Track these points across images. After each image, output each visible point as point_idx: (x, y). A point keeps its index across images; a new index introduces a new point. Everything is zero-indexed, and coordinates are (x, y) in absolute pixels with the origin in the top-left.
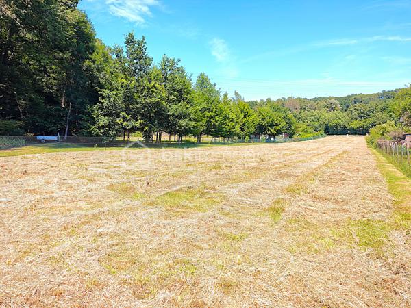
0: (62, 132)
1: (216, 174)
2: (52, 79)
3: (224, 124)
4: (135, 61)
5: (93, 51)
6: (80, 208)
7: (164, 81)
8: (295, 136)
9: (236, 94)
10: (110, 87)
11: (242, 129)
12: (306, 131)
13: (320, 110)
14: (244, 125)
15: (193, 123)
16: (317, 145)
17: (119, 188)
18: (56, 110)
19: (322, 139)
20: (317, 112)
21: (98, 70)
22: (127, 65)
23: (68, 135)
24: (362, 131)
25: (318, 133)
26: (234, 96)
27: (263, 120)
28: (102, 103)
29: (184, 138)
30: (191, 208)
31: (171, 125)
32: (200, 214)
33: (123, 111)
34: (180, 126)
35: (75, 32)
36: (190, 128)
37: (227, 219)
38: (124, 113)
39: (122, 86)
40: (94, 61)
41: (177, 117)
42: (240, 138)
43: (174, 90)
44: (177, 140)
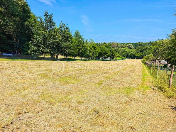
0: (14, 52)
1: (80, 72)
2: (10, 29)
3: (85, 52)
4: (48, 23)
5: (30, 18)
6: (28, 82)
7: (61, 33)
8: (114, 58)
9: (91, 39)
10: (37, 34)
11: (93, 55)
12: (119, 57)
13: (125, 48)
14: (93, 53)
15: (72, 51)
16: (123, 62)
17: (42, 75)
18: (12, 42)
19: (125, 60)
20: (124, 49)
21: (32, 26)
22: (44, 25)
23: (17, 54)
24: (141, 57)
25: (124, 57)
26: (90, 40)
27: (102, 51)
28: (33, 41)
29: (68, 57)
30: (70, 83)
31: (63, 51)
32: (73, 84)
33: (42, 45)
34: (67, 52)
35: (22, 9)
36: (71, 53)
37: (82, 86)
38: (43, 46)
39: (42, 34)
40: (30, 22)
41: (65, 48)
42: (92, 58)
43: (65, 37)
44: (65, 58)
